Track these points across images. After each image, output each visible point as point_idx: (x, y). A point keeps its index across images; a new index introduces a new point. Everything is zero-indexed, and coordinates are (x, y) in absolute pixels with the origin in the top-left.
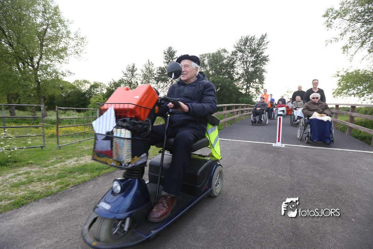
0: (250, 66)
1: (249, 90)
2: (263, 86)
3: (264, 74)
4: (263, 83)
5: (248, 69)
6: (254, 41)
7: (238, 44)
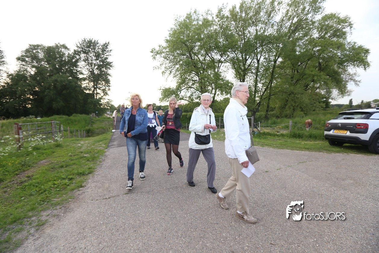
0: (95, 68)
1: (96, 91)
3: (109, 77)
4: (110, 86)
5: (94, 71)
6: (98, 45)
7: (80, 44)
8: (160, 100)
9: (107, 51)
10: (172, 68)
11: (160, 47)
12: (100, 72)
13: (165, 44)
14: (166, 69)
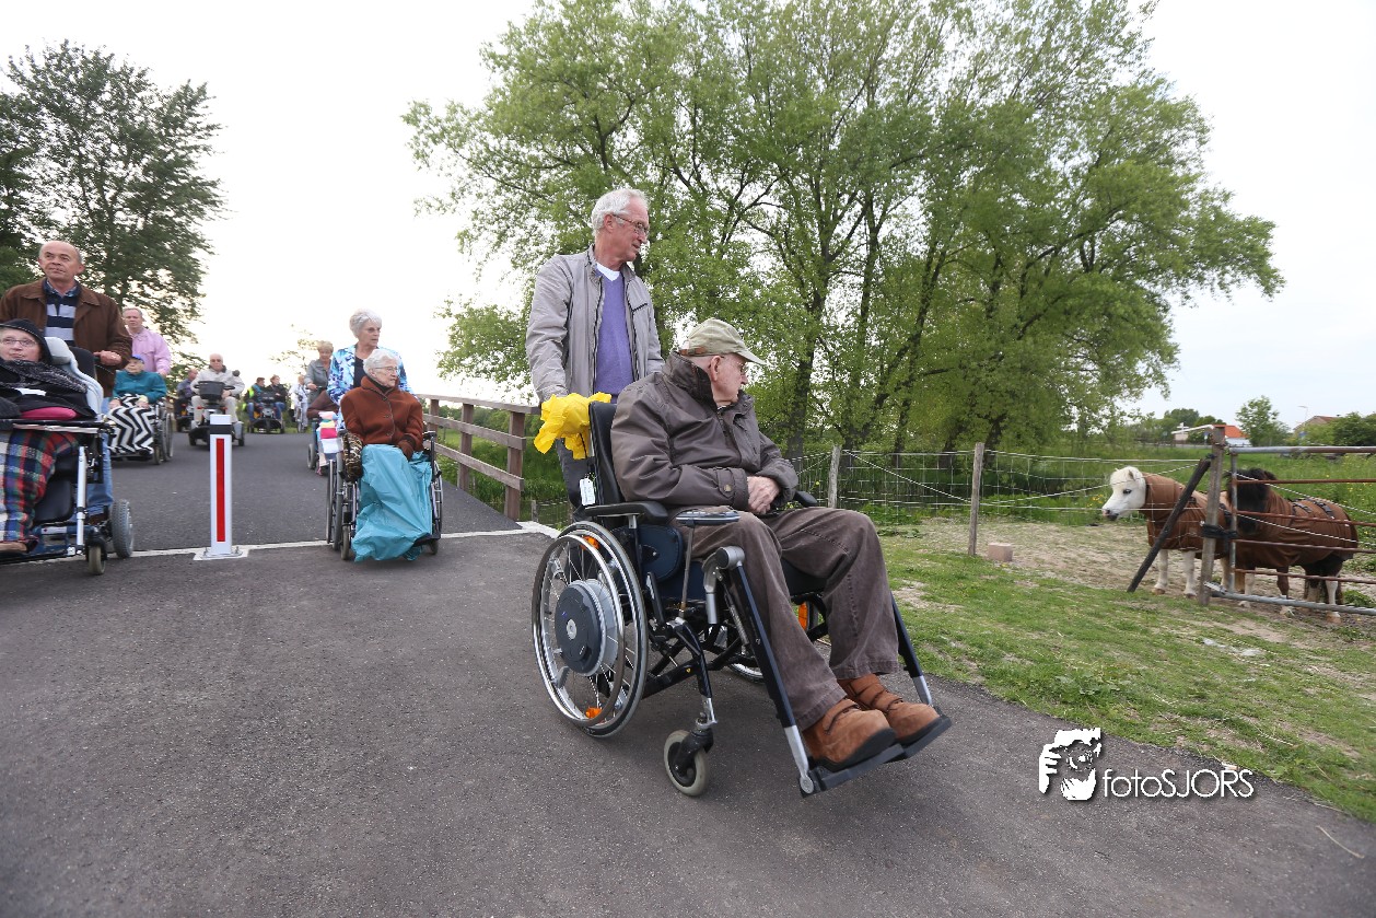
0: (120, 200)
2: (193, 305)
3: (197, 254)
4: (194, 293)
5: (112, 213)
7: (37, 71)
8: (440, 365)
9: (187, 124)
11: (453, 108)
12: (145, 225)
14: (477, 222)
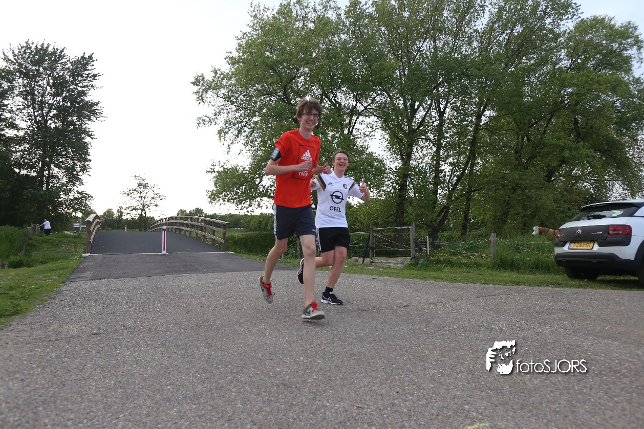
5: (46, 121)
6: (64, 60)
7: (15, 56)
8: (210, 197)
10: (242, 124)
11: (216, 72)
12: (62, 126)
13: (228, 66)
14: (227, 125)
